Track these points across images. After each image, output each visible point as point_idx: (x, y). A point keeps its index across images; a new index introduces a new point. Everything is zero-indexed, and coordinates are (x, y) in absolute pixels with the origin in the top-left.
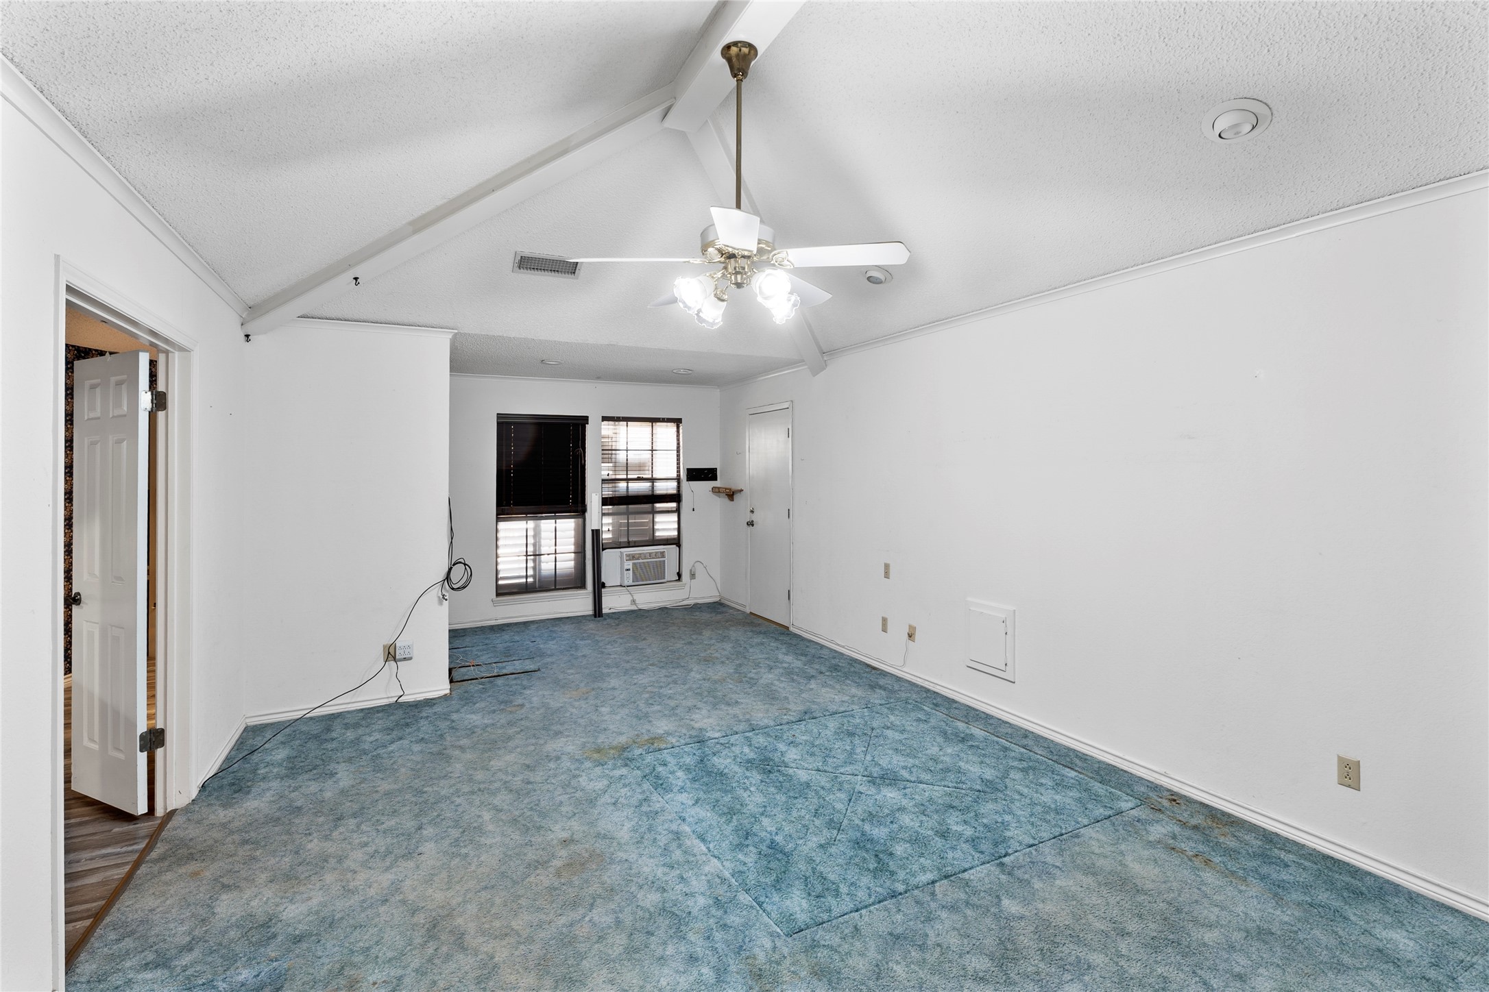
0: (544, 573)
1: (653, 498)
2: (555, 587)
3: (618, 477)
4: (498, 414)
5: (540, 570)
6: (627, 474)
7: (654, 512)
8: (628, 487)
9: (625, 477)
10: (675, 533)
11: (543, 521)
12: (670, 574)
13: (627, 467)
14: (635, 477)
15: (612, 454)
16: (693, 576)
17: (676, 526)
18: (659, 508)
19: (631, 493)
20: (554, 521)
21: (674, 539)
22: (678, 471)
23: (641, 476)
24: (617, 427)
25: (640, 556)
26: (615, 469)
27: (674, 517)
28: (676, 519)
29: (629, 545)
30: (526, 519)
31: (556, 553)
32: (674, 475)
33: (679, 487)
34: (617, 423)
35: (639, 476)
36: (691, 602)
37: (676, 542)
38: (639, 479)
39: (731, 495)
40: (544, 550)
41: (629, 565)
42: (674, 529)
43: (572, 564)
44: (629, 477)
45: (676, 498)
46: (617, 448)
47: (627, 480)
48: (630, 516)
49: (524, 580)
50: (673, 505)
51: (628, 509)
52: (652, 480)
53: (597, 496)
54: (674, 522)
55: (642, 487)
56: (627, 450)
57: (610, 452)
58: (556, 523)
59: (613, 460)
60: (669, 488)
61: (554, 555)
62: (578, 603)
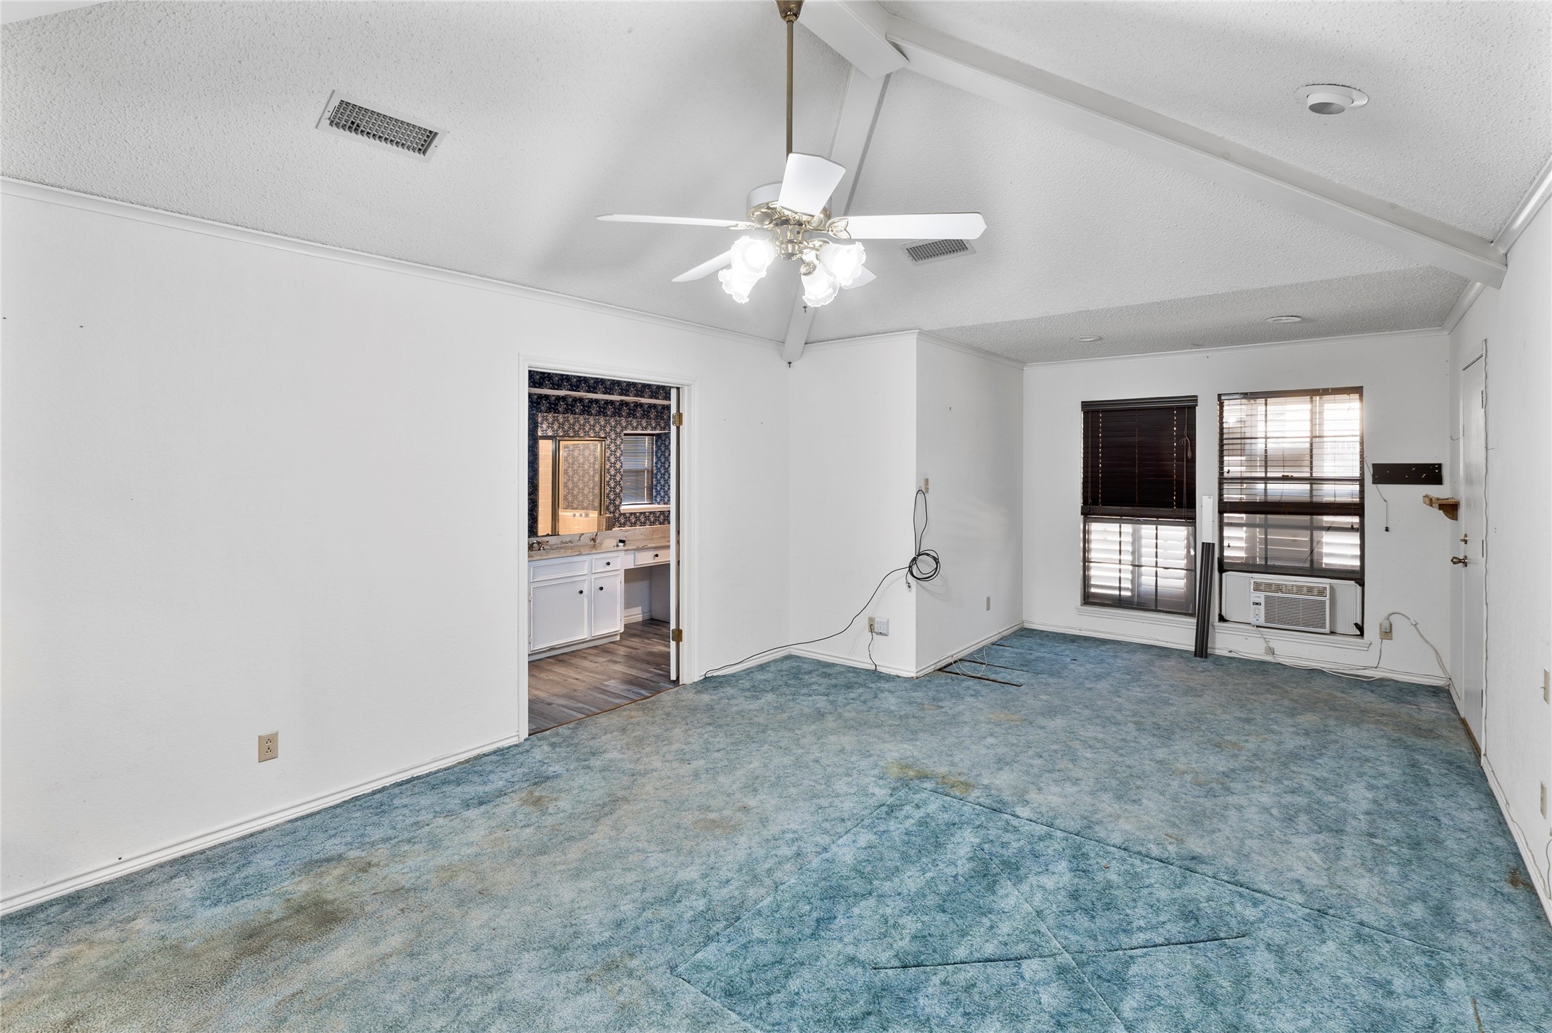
0: (1143, 588)
1: (1313, 508)
2: (1156, 607)
3: (1254, 475)
4: (1082, 402)
5: (1139, 585)
6: (1266, 472)
7: (1312, 528)
8: (1266, 489)
9: (1263, 475)
10: (1357, 563)
11: (1143, 526)
12: (1346, 623)
13: (1266, 462)
14: (1280, 475)
15: (1245, 444)
16: (1387, 633)
17: (1358, 552)
18: (1326, 522)
19: (1270, 499)
20: (1154, 526)
21: (1353, 572)
22: (1362, 468)
23: (1290, 474)
24: (1254, 407)
25: (1279, 588)
26: (1250, 463)
27: (1355, 539)
28: (1358, 541)
29: (1267, 569)
30: (1120, 522)
31: (1156, 566)
32: (1357, 474)
33: (1362, 491)
34: (1252, 401)
35: (1286, 474)
36: (1377, 674)
37: (1357, 577)
38: (1285, 479)
39: (1451, 509)
40: (1144, 560)
41: (1260, 597)
42: (1353, 557)
43: (1182, 583)
44: (1269, 475)
45: (1357, 509)
46: (1253, 436)
47: (1266, 480)
48: (1269, 530)
49: (1117, 593)
50: (1355, 520)
51: (1266, 519)
52: (1312, 480)
53: (1211, 500)
54: (1357, 544)
55: (1297, 491)
56: (1266, 438)
57: (1239, 441)
58: (1157, 529)
59: (1247, 452)
60: (1347, 493)
61: (1155, 569)
62: (1180, 633)
